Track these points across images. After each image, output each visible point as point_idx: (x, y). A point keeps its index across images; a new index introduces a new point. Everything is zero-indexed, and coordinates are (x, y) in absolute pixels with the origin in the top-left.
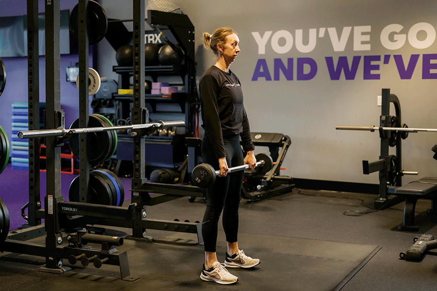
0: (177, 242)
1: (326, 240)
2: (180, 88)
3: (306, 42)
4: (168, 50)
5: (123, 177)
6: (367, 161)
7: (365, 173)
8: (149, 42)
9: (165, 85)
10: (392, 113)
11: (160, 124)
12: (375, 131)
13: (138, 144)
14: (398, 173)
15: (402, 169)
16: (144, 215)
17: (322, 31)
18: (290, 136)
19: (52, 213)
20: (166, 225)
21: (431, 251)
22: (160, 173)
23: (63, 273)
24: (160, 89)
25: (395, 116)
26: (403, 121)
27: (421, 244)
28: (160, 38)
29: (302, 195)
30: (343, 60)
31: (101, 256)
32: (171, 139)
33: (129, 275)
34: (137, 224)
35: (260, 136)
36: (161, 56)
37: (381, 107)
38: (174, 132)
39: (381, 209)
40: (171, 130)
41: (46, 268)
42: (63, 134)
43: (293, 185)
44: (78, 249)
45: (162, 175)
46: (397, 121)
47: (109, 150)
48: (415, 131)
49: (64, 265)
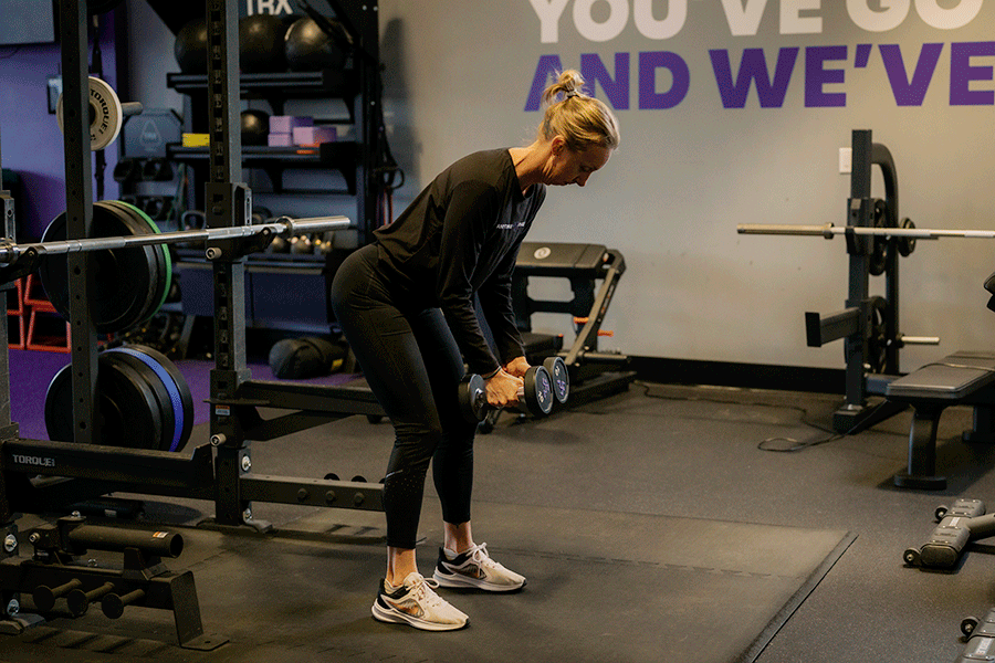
0: (334, 533)
1: (717, 520)
2: (342, 131)
3: (660, 11)
4: (310, 32)
5: (199, 359)
6: (818, 315)
7: (810, 343)
8: (261, 11)
9: (303, 121)
10: (878, 191)
11: (285, 227)
12: (835, 236)
13: (225, 279)
14: (889, 342)
15: (901, 330)
16: (246, 465)
18: (621, 252)
20: (302, 490)
21: (980, 542)
22: (295, 347)
23: (22, 631)
24: (291, 134)
25: (884, 198)
26: (903, 213)
27: (955, 525)
28: (289, 2)
29: (654, 400)
30: (753, 58)
31: (124, 585)
32: (319, 262)
33: (201, 632)
34: (227, 490)
35: (548, 252)
36: (291, 48)
37: (849, 177)
38: (329, 243)
39: (852, 434)
40: (322, 239)
42: (8, 256)
43: (631, 373)
44: (62, 566)
45: (299, 354)
46: (887, 212)
47: (150, 296)
48: (934, 237)
49: (23, 610)
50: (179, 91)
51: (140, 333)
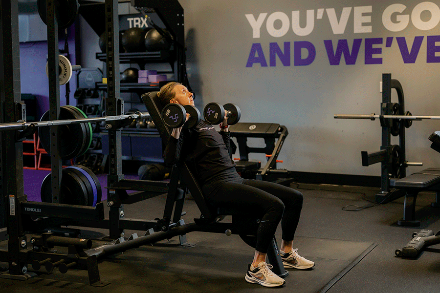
1: (319, 238)
2: (169, 76)
3: (303, 24)
4: (155, 35)
6: (367, 152)
7: (364, 165)
8: (135, 26)
9: (152, 72)
10: (395, 99)
11: (138, 116)
12: (376, 119)
13: (112, 137)
14: (401, 164)
15: (406, 160)
16: (122, 214)
17: (320, 12)
18: (286, 126)
19: (14, 214)
20: (144, 224)
21: (429, 247)
22: (149, 168)
23: (27, 279)
24: (148, 78)
25: (398, 103)
26: (406, 108)
27: (418, 240)
28: (147, 22)
30: (343, 43)
31: (68, 260)
33: (99, 280)
34: (114, 225)
35: (255, 127)
36: (147, 42)
37: (382, 94)
39: (383, 203)
41: (9, 275)
42: (23, 127)
43: (291, 179)
44: (44, 253)
45: (150, 171)
46: (399, 108)
47: (83, 145)
48: (420, 119)
49: (28, 271)
50: (101, 60)
51: (84, 162)
